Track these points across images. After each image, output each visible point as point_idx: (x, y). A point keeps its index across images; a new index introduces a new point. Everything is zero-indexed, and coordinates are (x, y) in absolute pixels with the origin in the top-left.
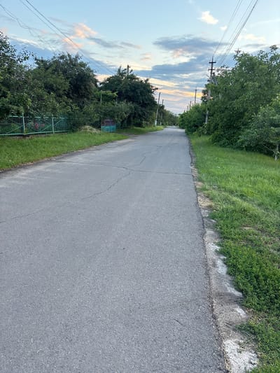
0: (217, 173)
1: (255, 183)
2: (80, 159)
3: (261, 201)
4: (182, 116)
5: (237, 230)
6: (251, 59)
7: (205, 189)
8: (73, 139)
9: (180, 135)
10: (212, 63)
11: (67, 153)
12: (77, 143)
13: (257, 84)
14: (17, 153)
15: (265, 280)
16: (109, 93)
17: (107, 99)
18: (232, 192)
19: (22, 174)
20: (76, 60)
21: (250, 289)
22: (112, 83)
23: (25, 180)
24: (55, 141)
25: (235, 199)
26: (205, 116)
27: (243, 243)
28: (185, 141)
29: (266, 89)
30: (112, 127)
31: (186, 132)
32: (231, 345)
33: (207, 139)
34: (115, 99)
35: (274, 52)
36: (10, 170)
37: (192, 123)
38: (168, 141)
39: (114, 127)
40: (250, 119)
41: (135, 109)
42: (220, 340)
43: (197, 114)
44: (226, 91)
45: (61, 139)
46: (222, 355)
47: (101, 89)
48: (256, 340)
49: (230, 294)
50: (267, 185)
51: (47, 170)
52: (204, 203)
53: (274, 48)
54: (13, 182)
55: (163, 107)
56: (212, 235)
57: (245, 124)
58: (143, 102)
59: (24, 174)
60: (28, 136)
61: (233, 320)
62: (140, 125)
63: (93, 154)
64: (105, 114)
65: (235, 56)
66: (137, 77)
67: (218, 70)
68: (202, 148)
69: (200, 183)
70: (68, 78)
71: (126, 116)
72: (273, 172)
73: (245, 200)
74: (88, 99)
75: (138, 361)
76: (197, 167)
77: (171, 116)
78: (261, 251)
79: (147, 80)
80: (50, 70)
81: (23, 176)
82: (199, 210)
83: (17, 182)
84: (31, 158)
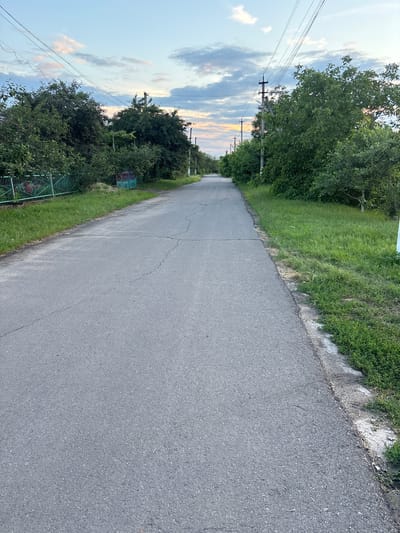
0: (293, 234)
1: (345, 244)
2: (102, 231)
3: (358, 265)
4: (225, 159)
5: (338, 303)
6: (318, 76)
7: (284, 257)
8: (84, 202)
9: (227, 186)
10: (263, 83)
11: (82, 223)
12: (92, 209)
13: (329, 110)
14: (17, 229)
15: (385, 355)
16: (123, 134)
17: (123, 142)
18: (319, 258)
19: (33, 257)
20: (73, 90)
21: (370, 367)
22: (125, 120)
23: (40, 264)
24: (61, 208)
25: (326, 265)
26: (259, 157)
27: (349, 317)
28: (235, 194)
29: (341, 116)
30: (132, 181)
31: (234, 182)
32: (363, 424)
33: (267, 189)
34: (132, 141)
35: (348, 65)
36: (15, 253)
37: (242, 169)
38: (213, 196)
39: (135, 181)
40: (324, 158)
41: (162, 154)
42: (350, 421)
43: (247, 155)
44: (287, 121)
45: (67, 205)
46: (356, 434)
47: (110, 128)
48: (389, 417)
49: (348, 375)
50: (361, 245)
51: (67, 249)
52: (288, 274)
53: (347, 59)
54: (26, 267)
55: (197, 147)
56: (309, 312)
57: (317, 166)
58: (172, 144)
59: (36, 256)
60: (21, 203)
61: (358, 400)
62: (168, 176)
63: (117, 222)
64: (122, 165)
65: (296, 74)
66: (161, 108)
67: (271, 93)
68: (263, 203)
69: (274, 250)
70: (65, 117)
71: (151, 165)
72: (365, 228)
73: (339, 266)
74: (95, 144)
75: (268, 449)
76: (264, 229)
77: (209, 160)
78: (372, 325)
79: (175, 112)
80: (38, 107)
81: (36, 259)
82: (284, 283)
83: (31, 267)
84: (38, 234)
